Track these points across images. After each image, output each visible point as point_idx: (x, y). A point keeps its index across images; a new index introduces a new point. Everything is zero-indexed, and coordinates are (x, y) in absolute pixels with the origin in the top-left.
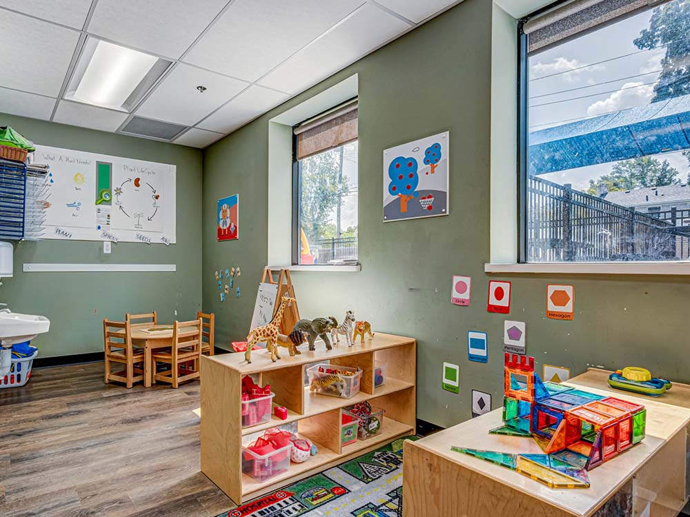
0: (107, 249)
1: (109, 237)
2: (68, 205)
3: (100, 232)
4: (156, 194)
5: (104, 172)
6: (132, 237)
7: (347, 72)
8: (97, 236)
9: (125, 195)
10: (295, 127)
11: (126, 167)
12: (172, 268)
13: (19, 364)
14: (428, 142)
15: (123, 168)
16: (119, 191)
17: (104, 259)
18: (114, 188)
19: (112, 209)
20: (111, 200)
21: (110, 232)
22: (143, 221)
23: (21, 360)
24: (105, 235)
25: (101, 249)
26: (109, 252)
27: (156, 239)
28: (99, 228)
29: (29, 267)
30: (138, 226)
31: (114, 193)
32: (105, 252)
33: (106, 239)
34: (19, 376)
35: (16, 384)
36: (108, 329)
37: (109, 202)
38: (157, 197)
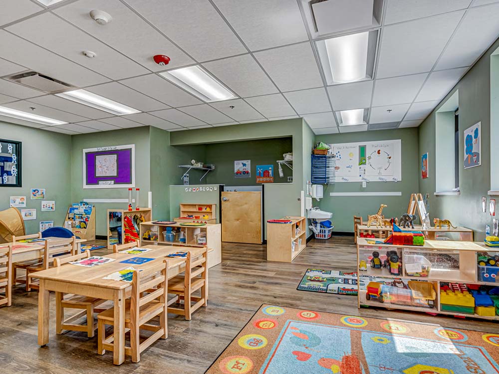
0: (364, 186)
1: (365, 180)
2: (347, 167)
3: (361, 178)
4: (389, 156)
5: (363, 150)
6: (377, 179)
7: (450, 94)
8: (359, 179)
9: (373, 159)
10: (456, 111)
11: (373, 146)
12: (399, 194)
13: (325, 231)
14: (474, 128)
15: (371, 146)
16: (370, 158)
17: (362, 190)
18: (367, 156)
19: (367, 167)
20: (365, 162)
21: (365, 177)
22: (382, 171)
23: (326, 229)
24: (363, 179)
25: (361, 186)
26: (365, 186)
27: (390, 179)
28: (360, 176)
29: (332, 194)
30: (380, 173)
31: (367, 159)
32: (363, 186)
33: (364, 181)
34: (325, 235)
35: (324, 238)
36: (356, 220)
37: (365, 163)
38: (390, 158)
